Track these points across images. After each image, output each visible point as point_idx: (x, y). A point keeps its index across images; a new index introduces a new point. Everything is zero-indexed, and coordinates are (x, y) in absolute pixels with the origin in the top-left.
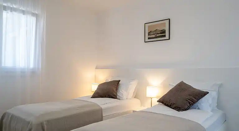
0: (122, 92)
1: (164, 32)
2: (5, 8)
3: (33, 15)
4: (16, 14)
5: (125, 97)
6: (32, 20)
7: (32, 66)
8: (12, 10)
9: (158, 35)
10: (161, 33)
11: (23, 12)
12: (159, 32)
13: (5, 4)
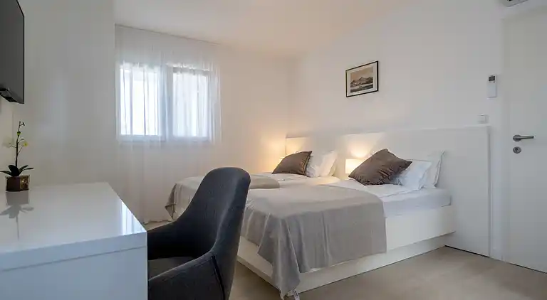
0: (314, 167)
1: (370, 80)
2: (175, 70)
3: (205, 73)
4: (186, 75)
5: (317, 174)
6: (203, 80)
7: (204, 134)
8: (182, 71)
9: (362, 86)
10: (367, 83)
11: (194, 72)
12: (364, 82)
13: (175, 66)
